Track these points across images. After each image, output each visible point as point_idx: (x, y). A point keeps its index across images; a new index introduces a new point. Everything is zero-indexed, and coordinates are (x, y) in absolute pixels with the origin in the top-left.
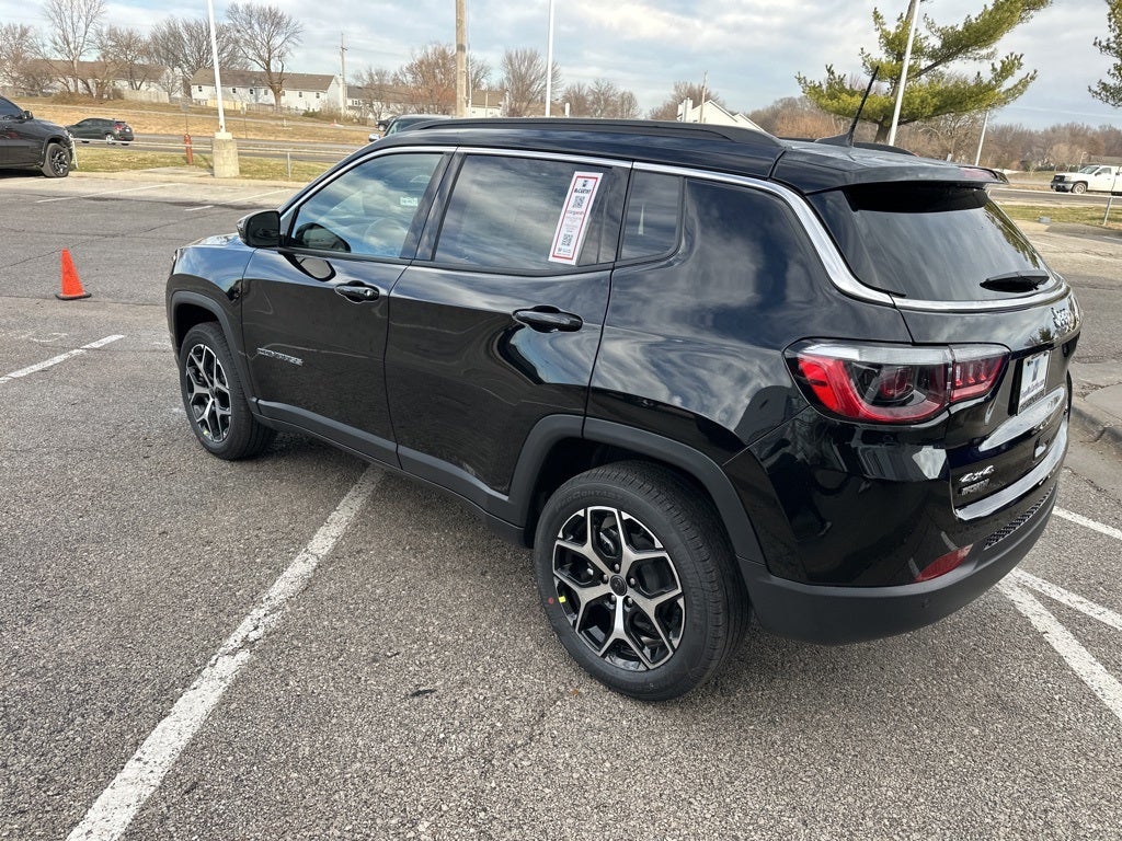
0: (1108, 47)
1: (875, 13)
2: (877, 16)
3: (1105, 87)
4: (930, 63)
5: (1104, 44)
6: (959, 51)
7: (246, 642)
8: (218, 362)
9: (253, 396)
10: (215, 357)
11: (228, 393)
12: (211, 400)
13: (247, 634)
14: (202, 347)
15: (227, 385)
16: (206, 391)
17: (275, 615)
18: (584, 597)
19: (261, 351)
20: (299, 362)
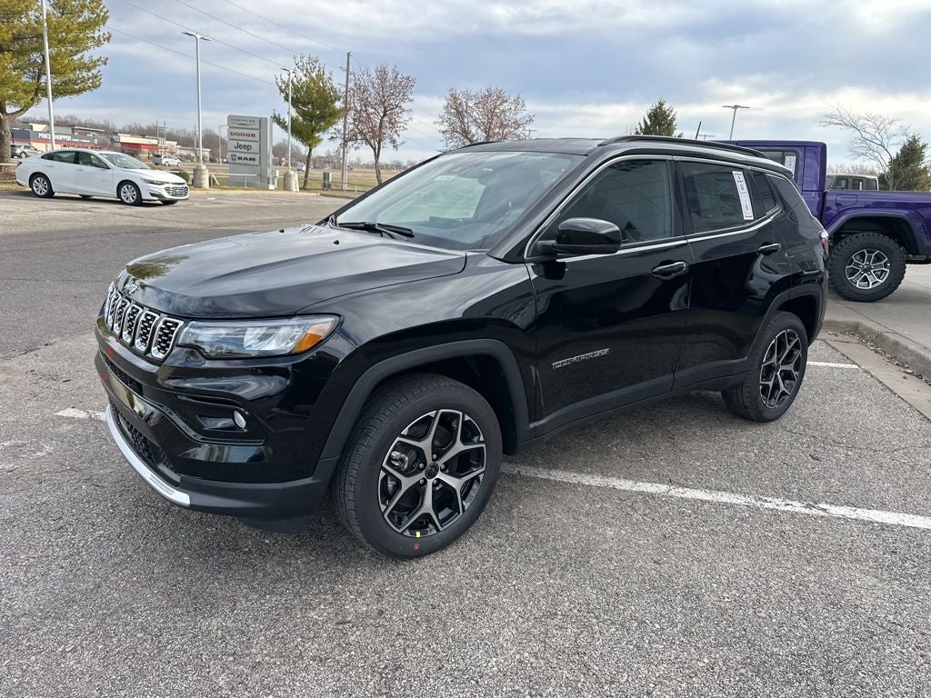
7: (809, 506)
8: (467, 418)
9: (530, 422)
10: (461, 414)
11: (483, 445)
12: (430, 482)
13: (798, 507)
14: (432, 414)
15: (482, 439)
16: (423, 475)
17: (769, 499)
18: (771, 384)
19: (557, 364)
20: (606, 350)
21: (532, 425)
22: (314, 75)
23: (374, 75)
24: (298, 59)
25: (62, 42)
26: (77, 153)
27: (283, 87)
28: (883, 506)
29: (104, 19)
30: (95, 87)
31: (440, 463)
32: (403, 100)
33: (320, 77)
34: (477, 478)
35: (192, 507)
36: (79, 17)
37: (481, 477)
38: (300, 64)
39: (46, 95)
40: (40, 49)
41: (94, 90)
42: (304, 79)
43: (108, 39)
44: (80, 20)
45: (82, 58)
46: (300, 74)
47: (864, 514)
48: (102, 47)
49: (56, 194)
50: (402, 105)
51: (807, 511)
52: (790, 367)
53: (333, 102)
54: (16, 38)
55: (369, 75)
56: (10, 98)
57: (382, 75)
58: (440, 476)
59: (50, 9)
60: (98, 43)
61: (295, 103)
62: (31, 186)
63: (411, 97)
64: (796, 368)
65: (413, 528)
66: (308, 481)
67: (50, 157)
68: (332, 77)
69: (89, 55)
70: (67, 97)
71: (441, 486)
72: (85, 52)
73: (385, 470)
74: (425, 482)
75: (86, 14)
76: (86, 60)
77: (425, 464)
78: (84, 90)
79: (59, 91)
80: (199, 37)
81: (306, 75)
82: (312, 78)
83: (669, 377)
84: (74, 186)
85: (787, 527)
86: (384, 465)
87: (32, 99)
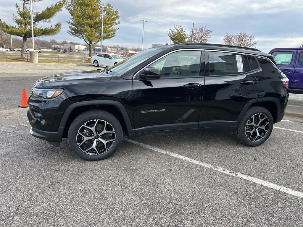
0: (69, 22)
1: (16, 5)
2: (17, 6)
3: (70, 31)
4: (34, 21)
5: (68, 21)
6: (41, 19)
7: (231, 173)
8: (108, 123)
9: (133, 128)
10: (106, 122)
11: (115, 132)
12: (96, 140)
13: (228, 172)
14: (95, 120)
15: (114, 130)
16: (93, 137)
17: (219, 168)
18: (251, 132)
19: (143, 112)
20: (164, 110)
21: (134, 129)
22: (180, 31)
23: (198, 30)
24: (175, 26)
25: (107, 24)
26: (105, 55)
27: (170, 35)
28: (263, 178)
29: (118, 17)
30: (114, 36)
31: (99, 135)
32: (207, 38)
33: (182, 31)
34: (112, 142)
35: (33, 135)
36: (112, 17)
37: (114, 142)
38: (176, 27)
39: (101, 39)
40: (101, 26)
41: (114, 37)
42: (177, 32)
43: (119, 23)
44: (113, 18)
45: (112, 28)
46: (175, 31)
47: (250, 179)
48: (118, 25)
49: (99, 66)
50: (207, 39)
51: (229, 174)
52: (263, 128)
53: (184, 39)
54: (96, 23)
55: (197, 30)
56: (93, 40)
57: (201, 30)
58: (99, 139)
59: (104, 15)
60: (117, 24)
61: (173, 39)
62: (94, 64)
63: (210, 36)
64: (266, 128)
65: (88, 152)
66: (56, 133)
67: (99, 56)
68: (185, 31)
69: (114, 27)
70: (107, 39)
71: (99, 142)
72: (113, 27)
73: (78, 133)
74: (94, 140)
75: (114, 16)
76: (113, 29)
77: (94, 135)
78: (111, 37)
79: (105, 38)
80: (144, 21)
81: (177, 31)
82: (179, 32)
83: (197, 123)
84: (103, 64)
85: (215, 177)
86: (78, 132)
87: (98, 40)
